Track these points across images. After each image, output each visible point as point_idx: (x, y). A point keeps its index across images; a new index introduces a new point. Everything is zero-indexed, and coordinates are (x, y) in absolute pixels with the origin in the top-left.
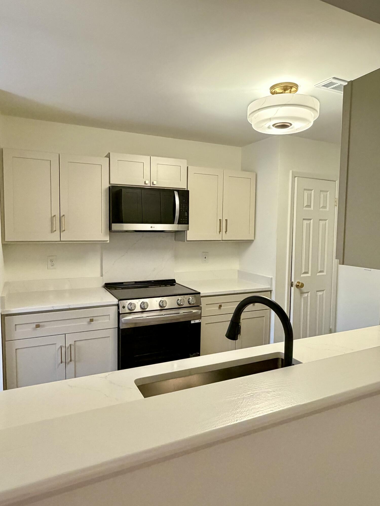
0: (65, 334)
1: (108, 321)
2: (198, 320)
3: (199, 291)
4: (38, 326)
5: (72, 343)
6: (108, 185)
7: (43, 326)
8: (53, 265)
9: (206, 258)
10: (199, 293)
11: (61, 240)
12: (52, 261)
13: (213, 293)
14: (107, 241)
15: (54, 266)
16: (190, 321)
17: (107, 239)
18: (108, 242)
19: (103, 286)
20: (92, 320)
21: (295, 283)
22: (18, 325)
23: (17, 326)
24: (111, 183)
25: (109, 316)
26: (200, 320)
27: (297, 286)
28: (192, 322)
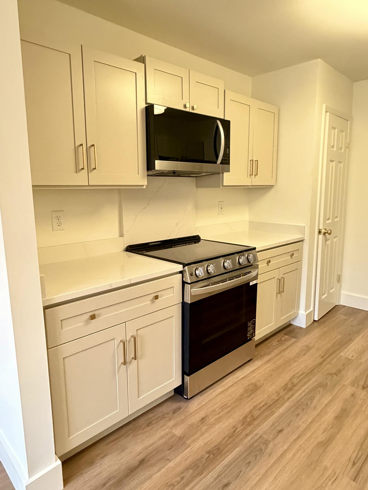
0: (125, 322)
1: (173, 295)
2: (255, 281)
3: (253, 246)
4: (93, 317)
5: (134, 333)
6: (144, 105)
7: (99, 315)
8: (60, 225)
9: (222, 208)
10: (255, 249)
11: (90, 184)
12: (58, 219)
13: (264, 247)
14: (143, 186)
15: (60, 227)
16: (249, 283)
17: (144, 182)
18: (145, 187)
19: (124, 249)
20: (156, 297)
21: (323, 231)
22: (63, 320)
23: (63, 322)
24: (148, 102)
25: (172, 289)
26: (257, 280)
27: (325, 234)
28: (251, 284)
